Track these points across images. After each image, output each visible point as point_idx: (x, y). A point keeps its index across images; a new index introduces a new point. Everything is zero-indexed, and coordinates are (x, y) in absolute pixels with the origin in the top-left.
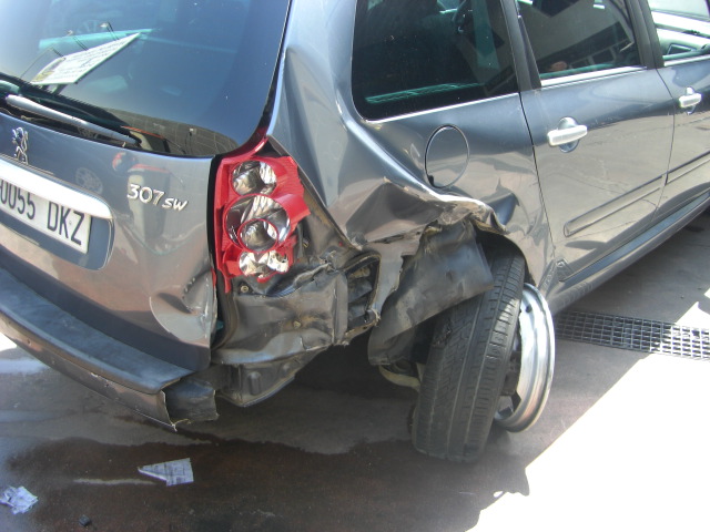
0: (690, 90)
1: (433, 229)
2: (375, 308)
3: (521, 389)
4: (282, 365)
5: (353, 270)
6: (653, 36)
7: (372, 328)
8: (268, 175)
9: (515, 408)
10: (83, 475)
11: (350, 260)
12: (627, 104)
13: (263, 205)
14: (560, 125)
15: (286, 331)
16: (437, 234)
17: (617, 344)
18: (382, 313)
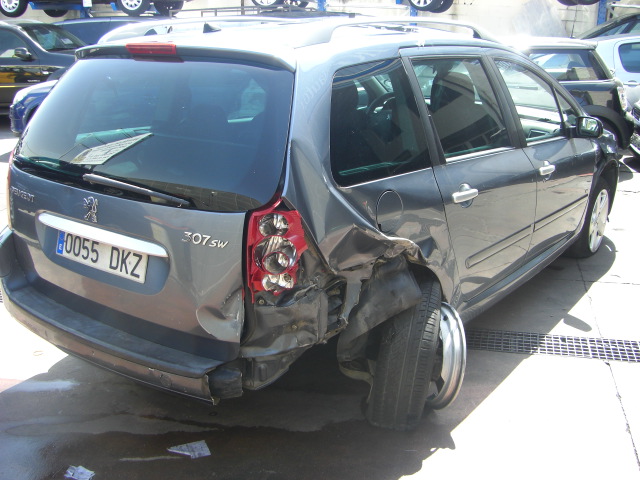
0: (546, 163)
1: (381, 261)
2: (344, 317)
3: (444, 374)
4: (282, 358)
5: (330, 289)
6: (518, 124)
7: (343, 331)
8: (279, 223)
9: (439, 390)
10: (125, 456)
11: (329, 282)
12: (497, 175)
13: (275, 242)
14: (460, 189)
15: (286, 333)
16: (383, 264)
17: (506, 349)
18: (349, 320)
